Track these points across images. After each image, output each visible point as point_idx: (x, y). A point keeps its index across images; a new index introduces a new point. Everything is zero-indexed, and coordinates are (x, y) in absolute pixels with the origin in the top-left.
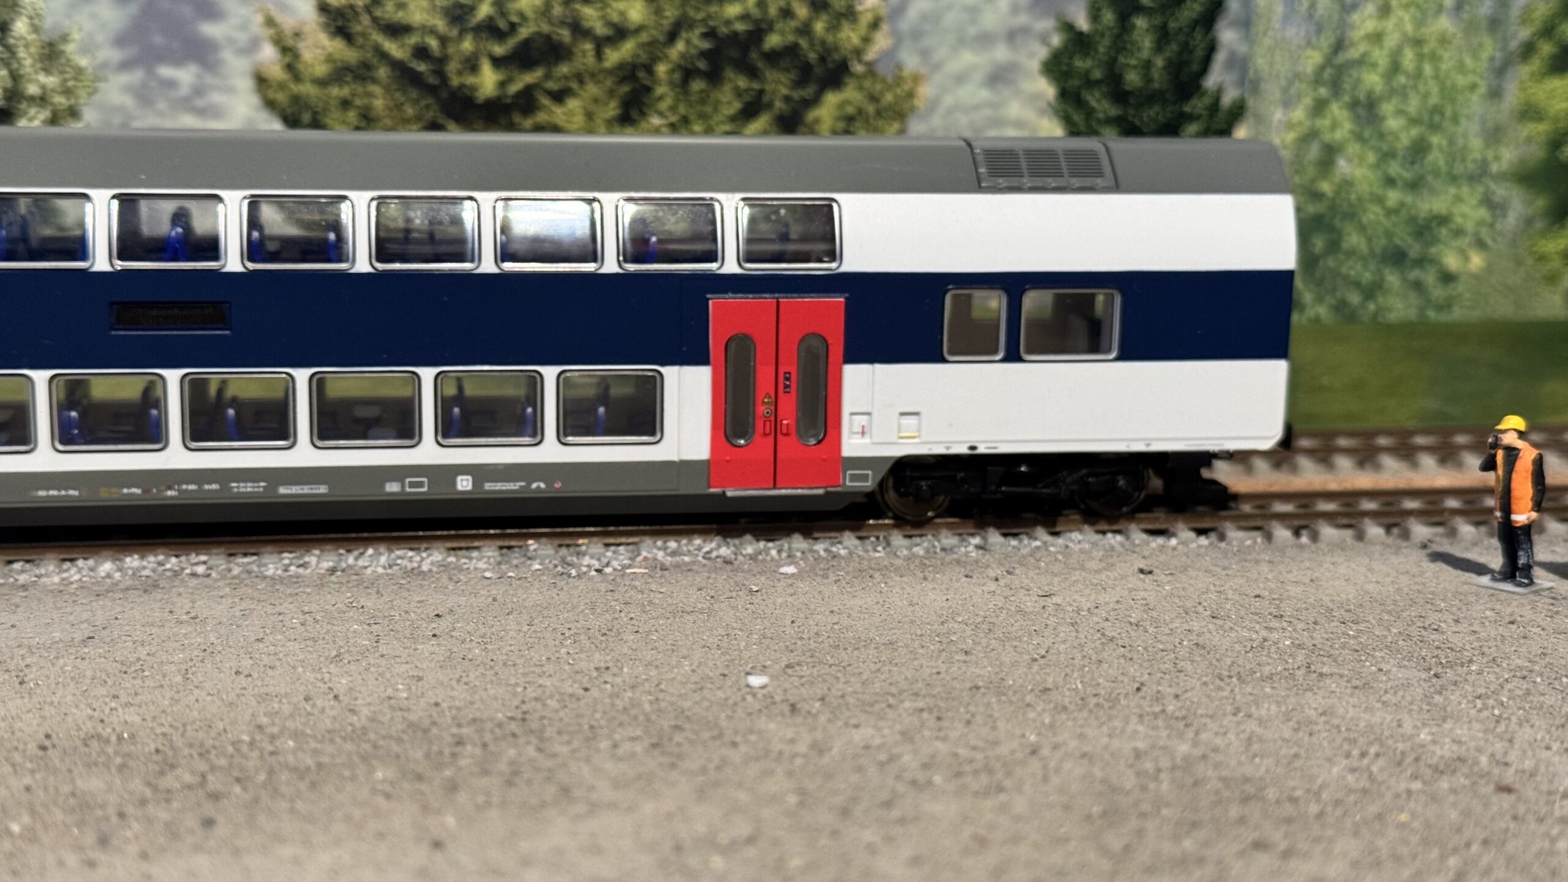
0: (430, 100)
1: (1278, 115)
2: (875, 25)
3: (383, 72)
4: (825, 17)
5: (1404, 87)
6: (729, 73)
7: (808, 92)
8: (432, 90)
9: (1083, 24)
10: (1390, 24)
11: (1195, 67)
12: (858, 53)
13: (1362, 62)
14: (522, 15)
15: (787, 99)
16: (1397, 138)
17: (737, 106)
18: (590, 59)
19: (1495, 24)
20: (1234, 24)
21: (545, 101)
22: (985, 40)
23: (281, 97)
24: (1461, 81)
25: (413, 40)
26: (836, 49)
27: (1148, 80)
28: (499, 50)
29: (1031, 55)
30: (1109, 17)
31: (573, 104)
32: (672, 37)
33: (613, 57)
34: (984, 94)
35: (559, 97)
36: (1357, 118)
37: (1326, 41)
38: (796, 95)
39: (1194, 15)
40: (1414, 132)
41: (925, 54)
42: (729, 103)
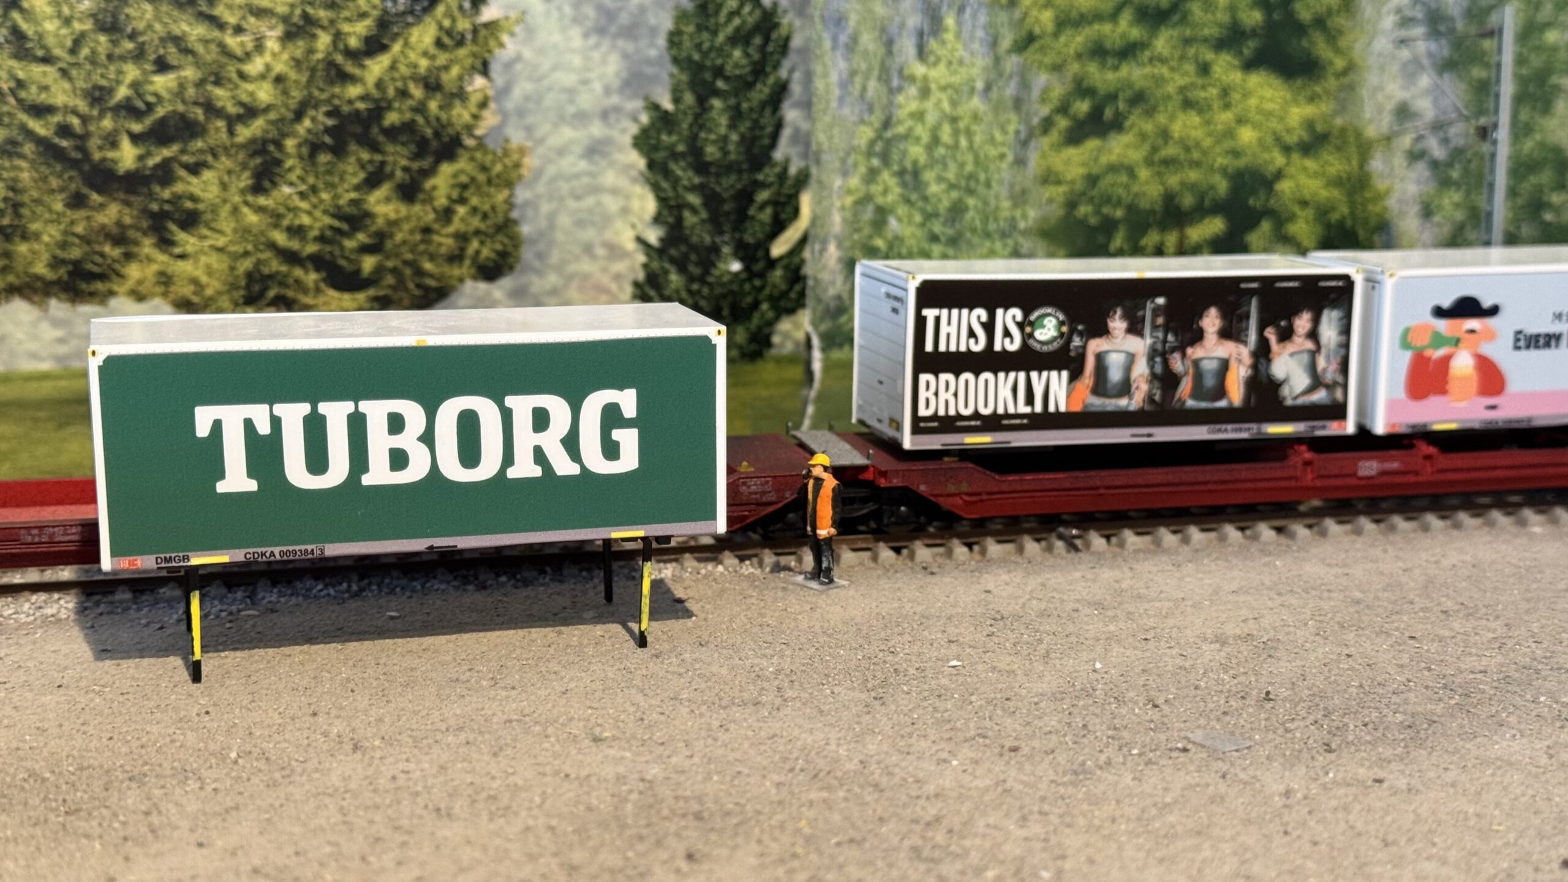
0: (73, 173)
1: (838, 182)
2: (483, 104)
3: (28, 148)
4: (439, 96)
5: (944, 157)
6: (353, 147)
7: (425, 163)
8: (75, 164)
9: (668, 105)
10: (929, 105)
11: (766, 141)
12: (469, 128)
13: (907, 136)
15: (406, 169)
16: (940, 200)
17: (362, 175)
18: (224, 135)
19: (1018, 104)
20: (796, 105)
21: (182, 173)
22: (581, 118)
24: (993, 152)
25: (57, 119)
26: (450, 124)
27: (726, 153)
28: (137, 128)
29: (624, 131)
30: (689, 98)
31: (207, 175)
32: (299, 115)
33: (245, 133)
34: (583, 165)
35: (195, 169)
36: (904, 185)
37: (876, 119)
38: (415, 165)
39: (763, 96)
40: (955, 194)
41: (529, 130)
42: (354, 174)
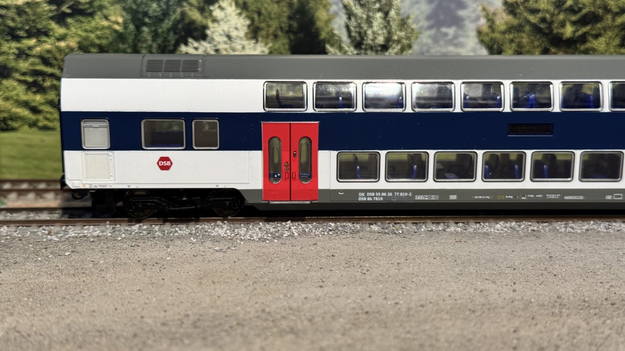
14: (584, 5)
23: (487, 39)
